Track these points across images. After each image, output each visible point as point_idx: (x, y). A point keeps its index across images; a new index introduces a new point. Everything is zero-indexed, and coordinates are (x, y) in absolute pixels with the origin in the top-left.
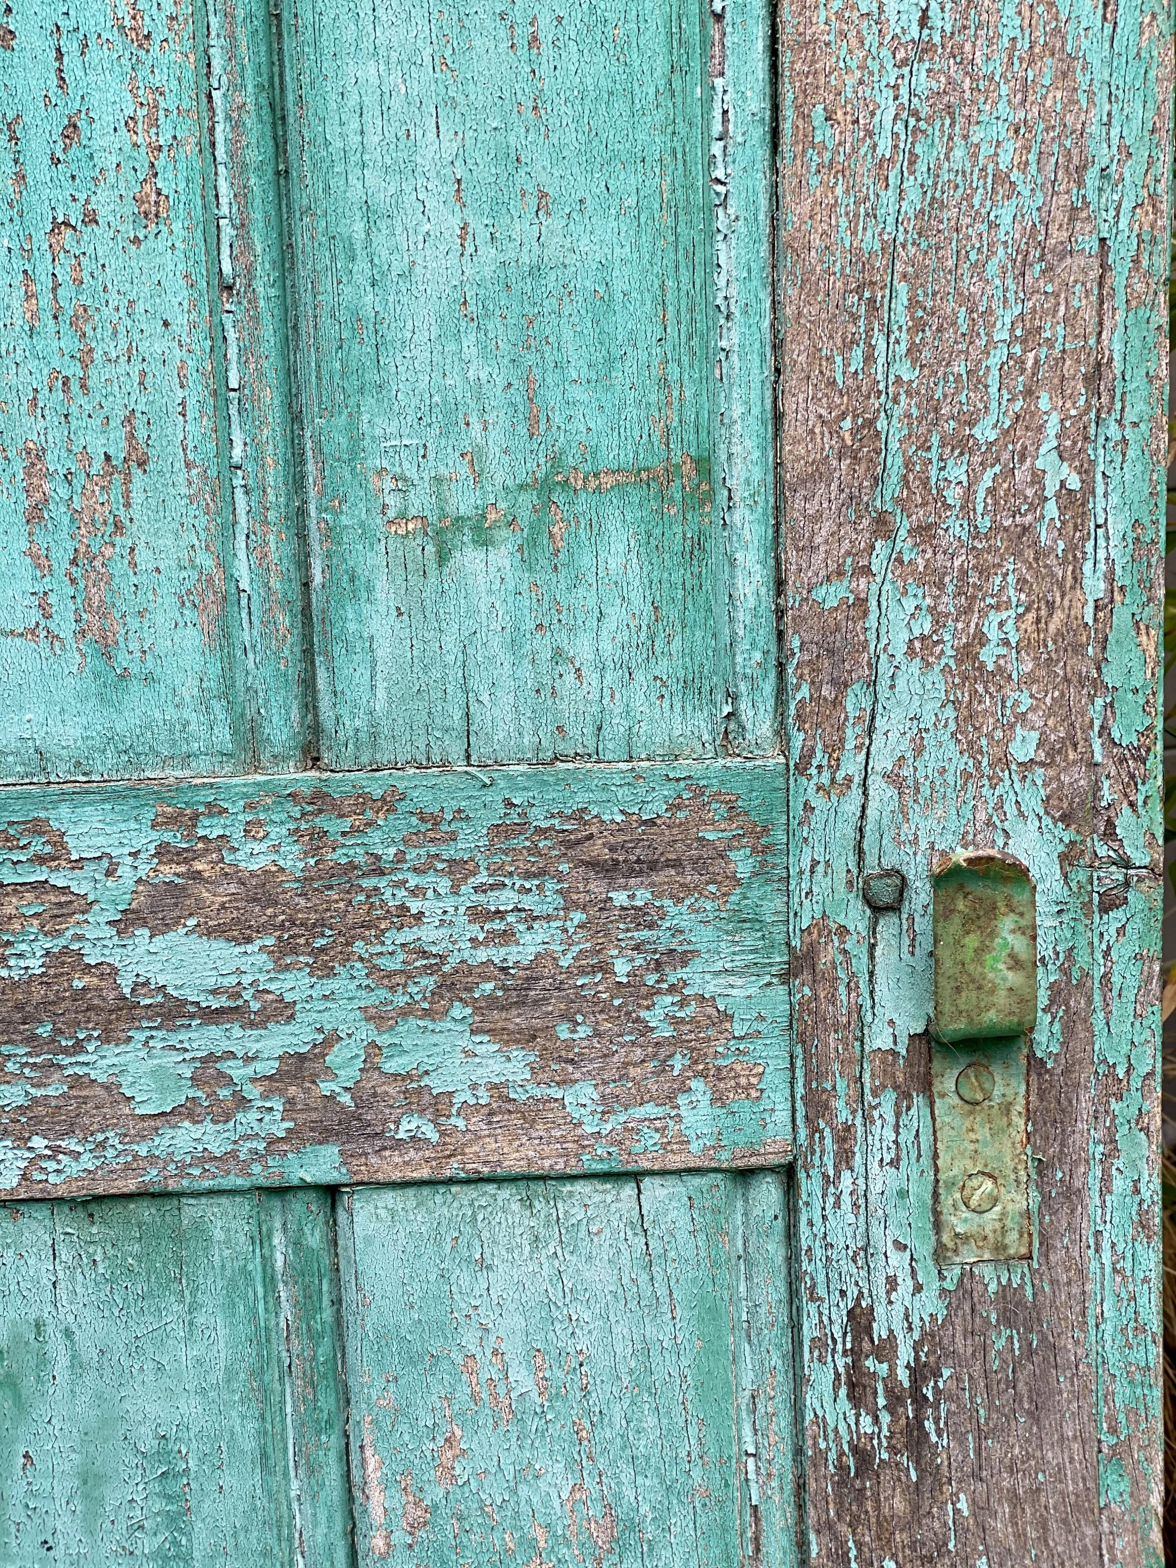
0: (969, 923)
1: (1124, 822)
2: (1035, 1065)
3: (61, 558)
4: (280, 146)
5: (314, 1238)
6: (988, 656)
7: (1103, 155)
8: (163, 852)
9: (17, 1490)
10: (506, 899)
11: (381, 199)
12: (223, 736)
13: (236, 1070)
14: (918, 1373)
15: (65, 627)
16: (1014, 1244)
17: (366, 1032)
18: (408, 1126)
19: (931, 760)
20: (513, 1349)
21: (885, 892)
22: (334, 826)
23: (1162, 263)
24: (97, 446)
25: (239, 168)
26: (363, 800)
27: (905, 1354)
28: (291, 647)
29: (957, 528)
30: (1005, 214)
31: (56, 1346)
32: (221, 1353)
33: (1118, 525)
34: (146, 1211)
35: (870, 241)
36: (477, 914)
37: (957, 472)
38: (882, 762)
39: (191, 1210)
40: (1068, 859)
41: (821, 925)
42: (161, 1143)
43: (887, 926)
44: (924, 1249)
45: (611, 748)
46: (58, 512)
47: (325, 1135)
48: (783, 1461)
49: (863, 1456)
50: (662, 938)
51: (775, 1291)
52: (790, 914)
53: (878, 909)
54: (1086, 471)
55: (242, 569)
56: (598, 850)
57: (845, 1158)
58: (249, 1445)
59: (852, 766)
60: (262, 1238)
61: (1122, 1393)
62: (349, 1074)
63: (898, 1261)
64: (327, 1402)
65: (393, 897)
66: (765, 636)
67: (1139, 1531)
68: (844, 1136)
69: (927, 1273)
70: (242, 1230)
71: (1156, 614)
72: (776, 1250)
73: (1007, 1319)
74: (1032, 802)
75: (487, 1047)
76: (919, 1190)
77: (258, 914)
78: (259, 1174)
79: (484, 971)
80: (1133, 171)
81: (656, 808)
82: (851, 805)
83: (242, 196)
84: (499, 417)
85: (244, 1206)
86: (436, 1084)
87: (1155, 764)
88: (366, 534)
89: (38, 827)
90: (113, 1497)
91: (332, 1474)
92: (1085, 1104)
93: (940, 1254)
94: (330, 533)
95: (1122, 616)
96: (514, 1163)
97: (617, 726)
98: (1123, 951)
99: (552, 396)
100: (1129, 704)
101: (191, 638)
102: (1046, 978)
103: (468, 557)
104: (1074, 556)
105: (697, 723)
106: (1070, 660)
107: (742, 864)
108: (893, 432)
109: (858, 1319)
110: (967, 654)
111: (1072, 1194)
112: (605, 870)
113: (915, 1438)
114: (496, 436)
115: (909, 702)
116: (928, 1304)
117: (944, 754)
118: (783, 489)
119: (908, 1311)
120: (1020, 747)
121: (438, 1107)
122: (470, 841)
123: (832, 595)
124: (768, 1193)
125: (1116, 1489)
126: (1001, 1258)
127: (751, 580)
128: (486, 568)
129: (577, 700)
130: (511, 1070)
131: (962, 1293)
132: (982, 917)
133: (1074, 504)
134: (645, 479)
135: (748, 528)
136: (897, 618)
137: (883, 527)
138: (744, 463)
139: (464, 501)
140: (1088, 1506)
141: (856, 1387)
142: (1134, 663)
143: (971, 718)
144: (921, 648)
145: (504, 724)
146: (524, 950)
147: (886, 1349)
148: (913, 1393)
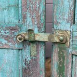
6: (34, 17)
10: (6, 31)
20: (6, 59)
29: (32, 9)
36: (4, 32)
38: (27, 24)
44: (30, 55)
45: (12, 22)
48: (21, 68)
49: (26, 69)
54: (39, 5)
57: (25, 49)
61: (42, 66)
63: (28, 56)
66: (21, 16)
69: (30, 57)
71: (44, 15)
72: (21, 55)
73: (35, 60)
75: (5, 40)
76: (29, 52)
79: (5, 36)
81: (14, 26)
87: (44, 25)
95: (42, 15)
96: (6, 48)
99: (9, 1)
100: (42, 21)
103: (5, 10)
104: (39, 11)
105: (17, 21)
106: (39, 17)
107: (19, 30)
108: (28, 3)
109: (26, 60)
110: (32, 17)
111: (39, 53)
112: (12, 30)
113: (29, 68)
114: (6, 3)
115: (29, 20)
116: (30, 59)
117: (31, 23)
118: (22, 6)
119: (29, 59)
120: (36, 23)
121: (2, 44)
122: (4, 28)
123: (25, 13)
124: (21, 51)
125: (41, 73)
126: (34, 57)
127: (20, 12)
128: (5, 11)
129: (11, 19)
130: (6, 42)
131: (32, 59)
132: (31, 33)
133: (39, 7)
134: (14, 6)
135: (20, 9)
136: (28, 15)
137: (28, 9)
138: (20, 5)
139: (4, 7)
140: (39, 74)
141: (25, 64)
142: (43, 18)
143: (33, 21)
144: (30, 17)
145: (7, 21)
146: (7, 34)
147: (27, 62)
148: (29, 65)
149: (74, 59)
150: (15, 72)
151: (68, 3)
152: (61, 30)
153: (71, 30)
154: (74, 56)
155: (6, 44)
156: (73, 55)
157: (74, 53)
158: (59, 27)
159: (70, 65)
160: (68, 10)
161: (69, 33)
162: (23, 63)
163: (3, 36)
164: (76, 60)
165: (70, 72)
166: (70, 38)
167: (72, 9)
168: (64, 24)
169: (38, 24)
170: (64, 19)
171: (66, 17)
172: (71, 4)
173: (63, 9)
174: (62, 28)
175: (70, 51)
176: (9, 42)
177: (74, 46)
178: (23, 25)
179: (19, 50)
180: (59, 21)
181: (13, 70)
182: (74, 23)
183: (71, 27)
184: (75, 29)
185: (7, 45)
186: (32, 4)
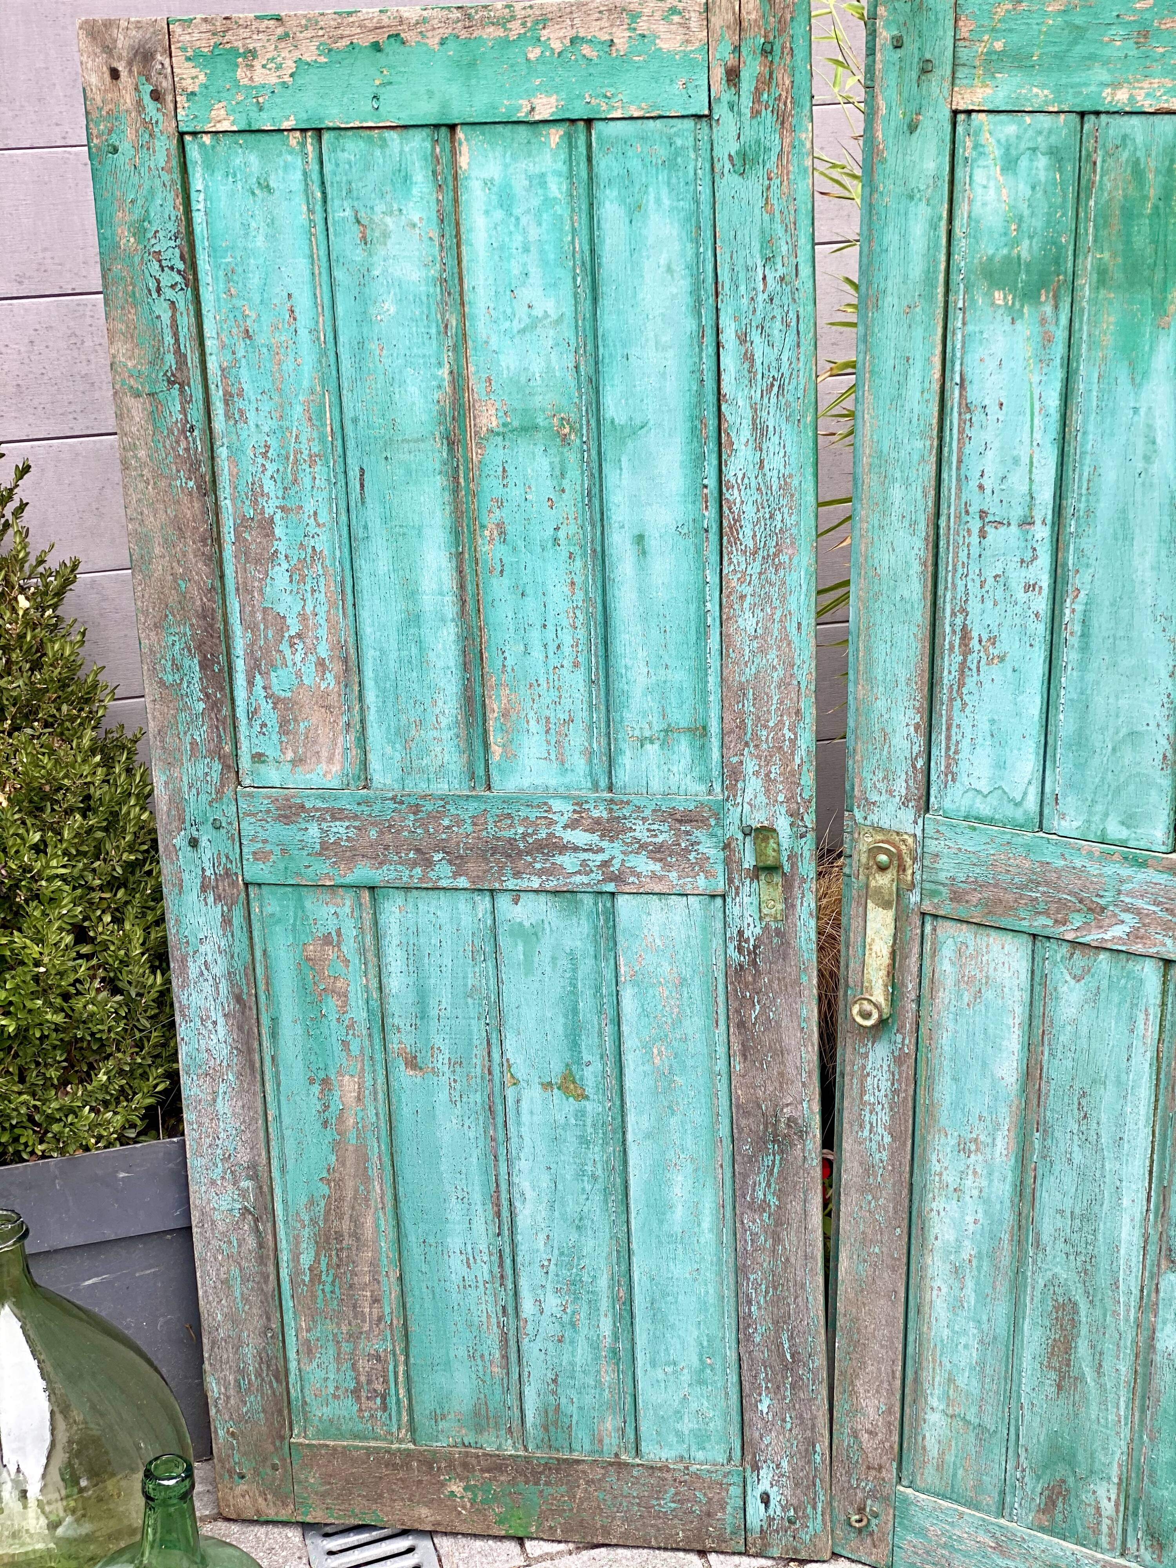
0: (763, 840)
1: (806, 817)
2: (784, 874)
3: (553, 742)
4: (606, 650)
5: (609, 905)
6: (772, 776)
7: (798, 662)
8: (575, 811)
9: (536, 959)
10: (655, 827)
11: (629, 664)
12: (589, 785)
13: (590, 863)
14: (755, 947)
15: (553, 757)
16: (779, 917)
17: (622, 856)
18: (631, 879)
19: (759, 799)
20: (656, 935)
21: (747, 831)
22: (615, 807)
23: (813, 688)
24: (562, 717)
25: (596, 656)
26: (622, 802)
27: (752, 942)
28: (606, 764)
29: (764, 746)
30: (775, 675)
31: (546, 926)
32: (586, 931)
33: (804, 747)
34: (568, 895)
35: (743, 679)
36: (648, 830)
37: (765, 733)
38: (747, 800)
39: (579, 896)
40: (792, 825)
41: (731, 837)
42: (572, 880)
43: (748, 839)
44: (757, 917)
45: (682, 792)
46: (552, 731)
47: (611, 880)
48: (722, 965)
49: (741, 966)
50: (693, 838)
51: (719, 925)
52: (724, 835)
53: (745, 835)
54: (795, 734)
55: (595, 746)
56: (678, 816)
57: (737, 894)
58: (592, 953)
59: (739, 800)
60: (596, 904)
61: (806, 955)
62: (617, 866)
63: (750, 920)
64: (611, 944)
65: (629, 825)
66: (719, 768)
67: (810, 990)
68: (737, 888)
69: (757, 923)
70: (591, 902)
71: (813, 768)
72: (721, 915)
73: (777, 935)
74: (783, 811)
75: (651, 862)
76: (756, 903)
77: (596, 827)
78: (595, 889)
79: (650, 844)
80: (806, 666)
81: (692, 807)
82: (739, 809)
83: (597, 663)
84: (656, 715)
85: (592, 896)
86: (638, 870)
87: (813, 803)
88: (624, 740)
89: (545, 804)
90: (559, 963)
91: (612, 962)
92: (796, 884)
93: (761, 919)
94: (616, 739)
95: (805, 768)
96: (657, 890)
97: (683, 787)
98: (806, 848)
99: (668, 710)
100: (807, 789)
101: (583, 761)
102: (785, 854)
103: (648, 746)
104: (793, 754)
105: (702, 788)
106: (792, 778)
107: (713, 822)
108: (749, 723)
109: (741, 933)
110: (767, 775)
111: (793, 906)
112: (680, 822)
113: (754, 963)
114: (655, 719)
115: (753, 786)
116: (758, 931)
117: (762, 799)
118: (723, 734)
119: (752, 932)
120: (781, 798)
121: (638, 875)
122: (647, 813)
123: (735, 760)
124: (719, 901)
125: (804, 979)
126: (776, 920)
127: (716, 754)
128: (652, 749)
129: (673, 781)
130: (657, 867)
131: (766, 928)
132: (766, 839)
133: (793, 742)
134: (690, 730)
135: (715, 743)
136: (750, 766)
137: (747, 744)
138: (714, 728)
139: (647, 733)
140: (797, 982)
141: (740, 949)
142: (808, 780)
143: (768, 790)
144: (756, 773)
145: (656, 786)
146: (660, 839)
147: (747, 941)
148: (754, 952)
149: (928, 928)
150: (696, 979)
151: (906, 744)
152: (880, 829)
153: (919, 834)
154: (928, 919)
155: (654, 876)
156: (923, 914)
157: (927, 907)
158: (873, 818)
159: (916, 950)
160: (905, 766)
161: (910, 841)
162: (731, 947)
163: (643, 846)
164: (934, 929)
165: (915, 970)
166: (914, 860)
167: (920, 763)
168: (891, 808)
169: (788, 800)
170: (890, 792)
171: (900, 787)
172: (916, 749)
173: (889, 759)
174: (885, 823)
175: (913, 900)
176: (668, 866)
177: (927, 885)
178: (728, 805)
179: (713, 896)
180: (874, 797)
181: (687, 973)
182: (927, 810)
183: (916, 822)
184: (930, 831)
185: (661, 878)
186: (765, 727)
